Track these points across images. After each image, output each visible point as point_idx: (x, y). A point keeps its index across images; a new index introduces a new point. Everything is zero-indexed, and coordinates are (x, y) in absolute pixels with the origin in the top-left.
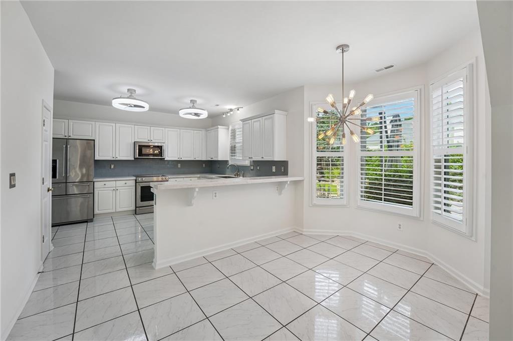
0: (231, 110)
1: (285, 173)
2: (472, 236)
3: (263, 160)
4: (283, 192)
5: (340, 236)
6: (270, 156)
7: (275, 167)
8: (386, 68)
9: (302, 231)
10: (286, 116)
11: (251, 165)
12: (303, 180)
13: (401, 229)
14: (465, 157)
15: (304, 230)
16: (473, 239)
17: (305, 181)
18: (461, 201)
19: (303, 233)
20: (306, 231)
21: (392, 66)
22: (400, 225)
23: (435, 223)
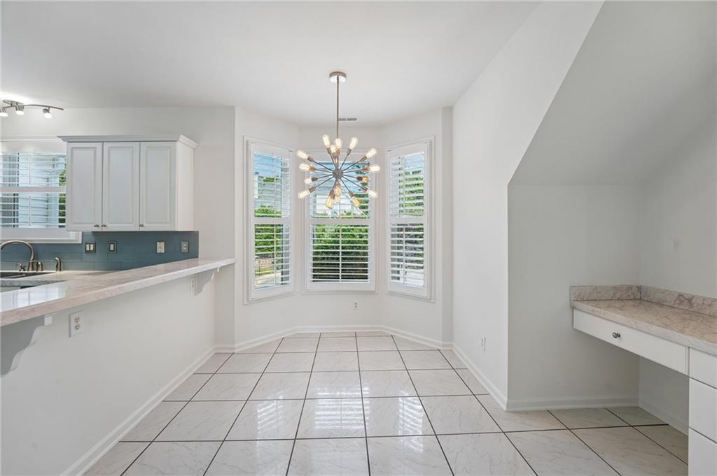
0: (19, 107)
1: (192, 254)
2: (430, 299)
3: (142, 229)
4: (204, 288)
5: (289, 338)
6: (166, 223)
7: (163, 243)
8: (349, 120)
9: (234, 349)
10: (194, 149)
11: (85, 243)
12: (234, 264)
13: (358, 308)
14: (425, 227)
15: (236, 345)
16: (432, 301)
17: (236, 265)
18: (422, 268)
19: (236, 351)
20: (240, 346)
21: (355, 119)
22: (356, 304)
23: (392, 294)
